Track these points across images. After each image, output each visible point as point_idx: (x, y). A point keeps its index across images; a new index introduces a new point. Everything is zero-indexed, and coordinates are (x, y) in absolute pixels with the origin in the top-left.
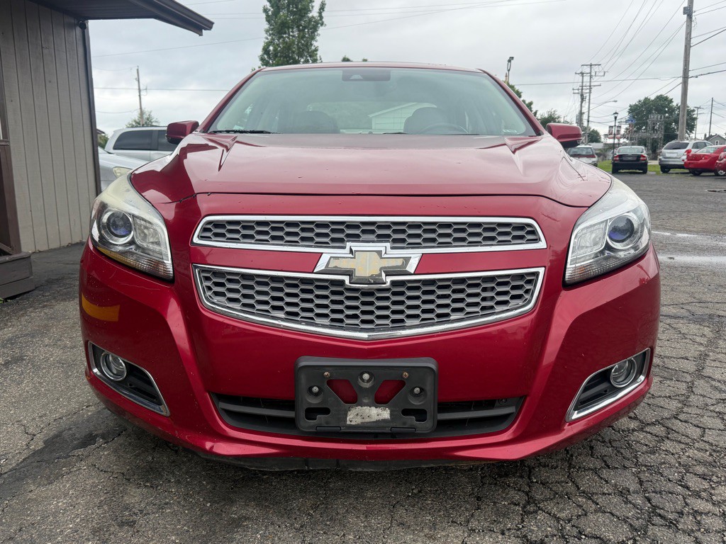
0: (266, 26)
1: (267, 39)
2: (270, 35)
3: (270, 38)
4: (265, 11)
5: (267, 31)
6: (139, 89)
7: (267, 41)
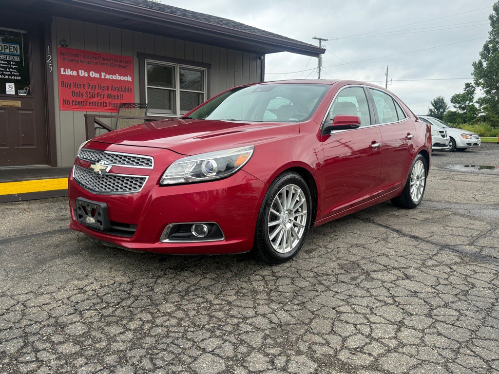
0: (490, 29)
1: (490, 38)
2: (493, 35)
3: (492, 37)
4: (491, 18)
5: (491, 33)
6: (387, 81)
7: (489, 40)
